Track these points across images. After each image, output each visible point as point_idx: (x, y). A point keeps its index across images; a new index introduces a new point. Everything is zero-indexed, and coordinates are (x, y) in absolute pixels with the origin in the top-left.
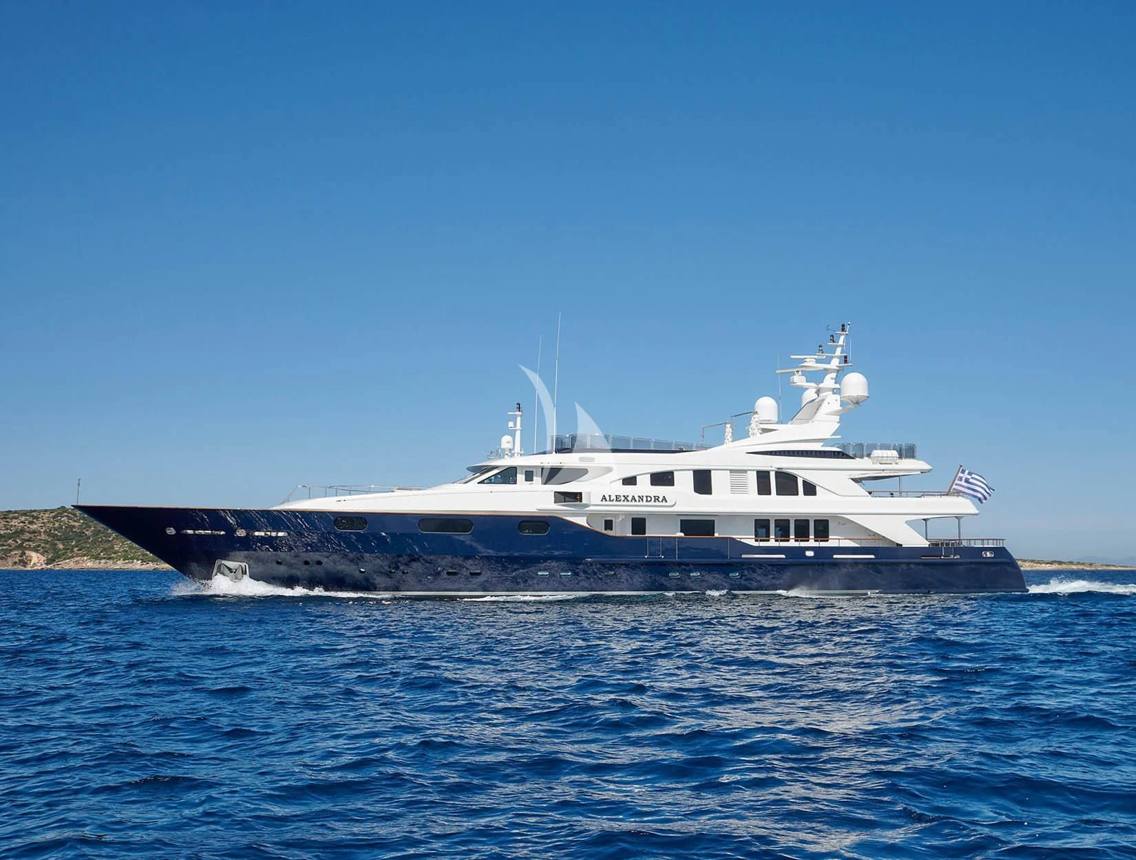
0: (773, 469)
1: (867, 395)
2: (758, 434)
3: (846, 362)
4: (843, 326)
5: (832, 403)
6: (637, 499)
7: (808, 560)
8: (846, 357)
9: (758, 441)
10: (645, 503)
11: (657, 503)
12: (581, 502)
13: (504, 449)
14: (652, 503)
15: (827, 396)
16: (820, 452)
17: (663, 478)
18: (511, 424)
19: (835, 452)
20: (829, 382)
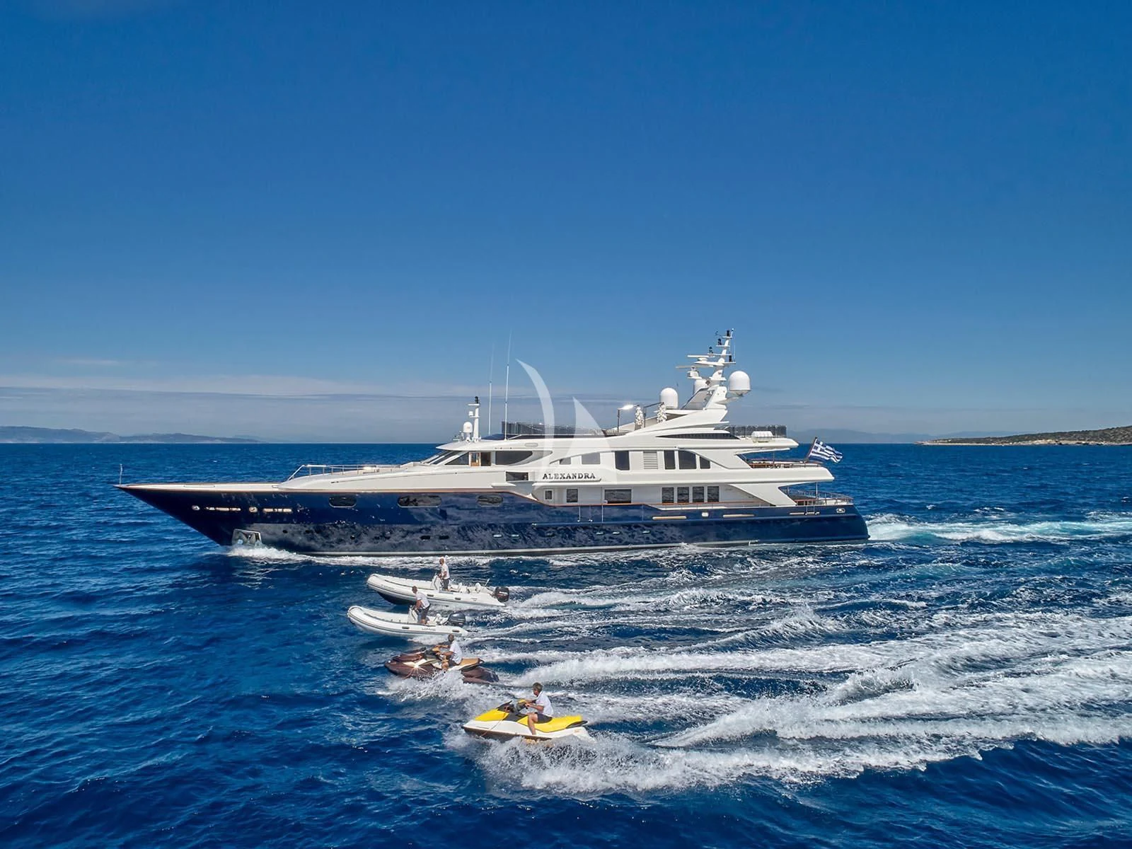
0: (677, 449)
1: (749, 389)
2: (664, 420)
3: (730, 360)
4: (728, 332)
5: (720, 393)
6: (572, 477)
7: (704, 520)
8: (730, 357)
9: (666, 427)
10: (577, 479)
11: (587, 479)
12: (527, 479)
13: (465, 434)
14: (583, 479)
15: (716, 388)
16: (713, 434)
17: (592, 458)
18: (471, 413)
19: (724, 434)
20: (717, 377)
